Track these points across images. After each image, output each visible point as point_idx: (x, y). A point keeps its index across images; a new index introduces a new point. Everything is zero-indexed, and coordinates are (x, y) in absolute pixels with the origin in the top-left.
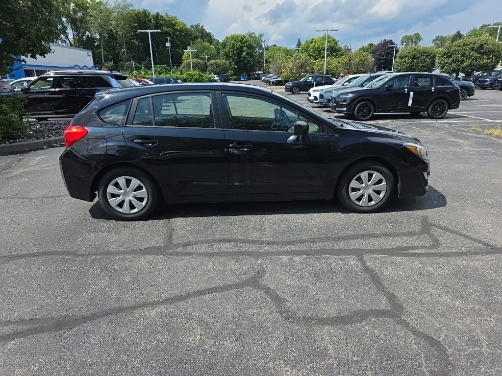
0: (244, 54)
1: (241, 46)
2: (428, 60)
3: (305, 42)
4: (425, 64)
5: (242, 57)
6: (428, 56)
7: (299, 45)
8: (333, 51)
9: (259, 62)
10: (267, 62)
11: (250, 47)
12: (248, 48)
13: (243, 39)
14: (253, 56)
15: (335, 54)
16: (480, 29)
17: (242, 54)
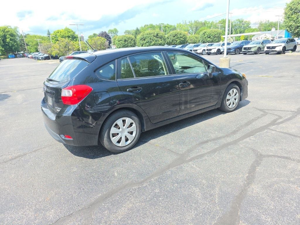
0: (8, 40)
1: (4, 35)
2: (133, 42)
3: (53, 32)
4: (132, 44)
5: (6, 42)
6: (132, 40)
7: (49, 34)
8: (74, 37)
9: (21, 45)
10: (27, 45)
11: (12, 35)
12: (11, 36)
13: (5, 30)
14: (15, 42)
15: (75, 39)
16: (144, 27)
17: (6, 40)
